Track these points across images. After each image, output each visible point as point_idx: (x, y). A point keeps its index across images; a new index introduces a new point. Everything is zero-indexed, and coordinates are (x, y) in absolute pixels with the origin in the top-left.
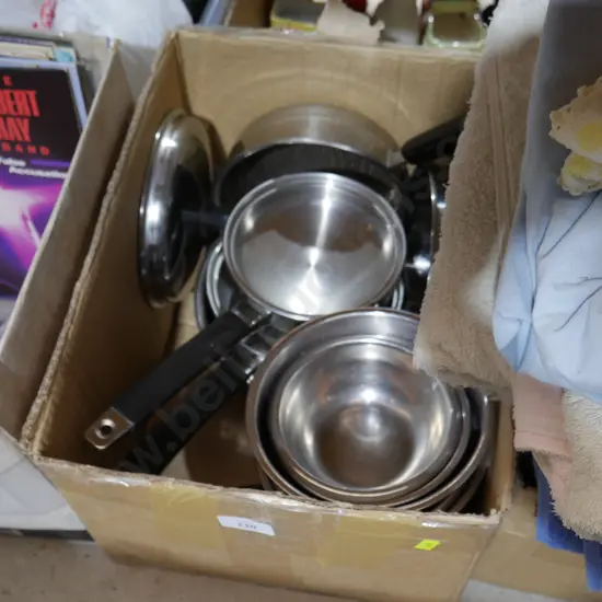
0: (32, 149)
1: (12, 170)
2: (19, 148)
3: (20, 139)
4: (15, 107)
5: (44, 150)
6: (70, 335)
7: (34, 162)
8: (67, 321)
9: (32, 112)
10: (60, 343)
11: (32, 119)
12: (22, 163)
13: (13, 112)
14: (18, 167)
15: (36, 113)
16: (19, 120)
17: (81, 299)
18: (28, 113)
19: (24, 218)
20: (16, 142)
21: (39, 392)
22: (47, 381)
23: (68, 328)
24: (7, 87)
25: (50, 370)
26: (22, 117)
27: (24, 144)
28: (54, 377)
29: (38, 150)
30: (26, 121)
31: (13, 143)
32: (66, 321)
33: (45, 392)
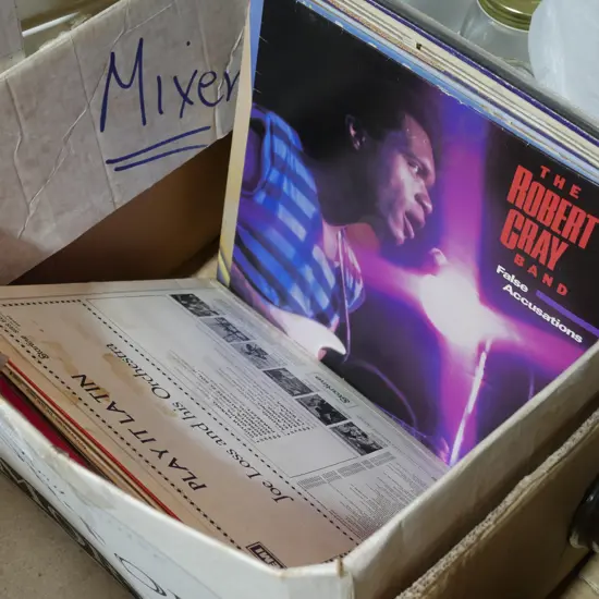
0: (547, 279)
1: (508, 288)
2: (533, 270)
3: (542, 261)
4: (562, 224)
5: (562, 290)
6: (484, 536)
7: (540, 295)
8: (492, 516)
9: (578, 241)
10: (469, 539)
11: (573, 248)
12: (524, 288)
13: (555, 228)
14: (516, 289)
15: (583, 244)
16: (556, 240)
17: (520, 498)
18: (573, 239)
19: (481, 348)
20: (536, 262)
21: (414, 584)
22: (431, 575)
23: (487, 527)
24: (569, 198)
25: (442, 565)
26: (562, 240)
27: (543, 269)
28: (440, 576)
29: (555, 285)
30: (564, 246)
31: (530, 261)
32: (490, 516)
33: (421, 588)
